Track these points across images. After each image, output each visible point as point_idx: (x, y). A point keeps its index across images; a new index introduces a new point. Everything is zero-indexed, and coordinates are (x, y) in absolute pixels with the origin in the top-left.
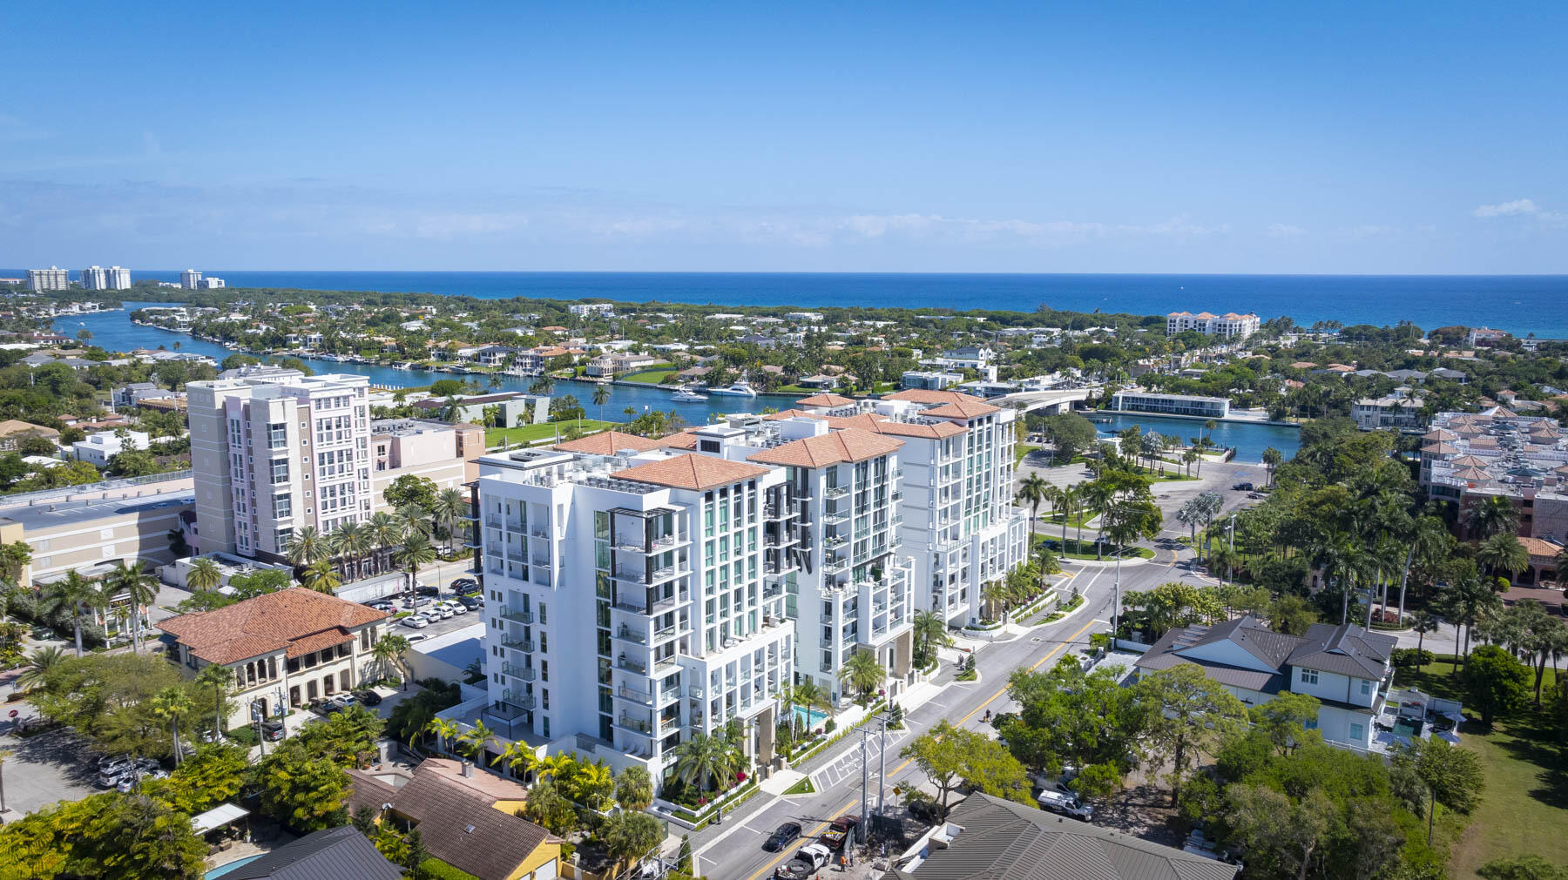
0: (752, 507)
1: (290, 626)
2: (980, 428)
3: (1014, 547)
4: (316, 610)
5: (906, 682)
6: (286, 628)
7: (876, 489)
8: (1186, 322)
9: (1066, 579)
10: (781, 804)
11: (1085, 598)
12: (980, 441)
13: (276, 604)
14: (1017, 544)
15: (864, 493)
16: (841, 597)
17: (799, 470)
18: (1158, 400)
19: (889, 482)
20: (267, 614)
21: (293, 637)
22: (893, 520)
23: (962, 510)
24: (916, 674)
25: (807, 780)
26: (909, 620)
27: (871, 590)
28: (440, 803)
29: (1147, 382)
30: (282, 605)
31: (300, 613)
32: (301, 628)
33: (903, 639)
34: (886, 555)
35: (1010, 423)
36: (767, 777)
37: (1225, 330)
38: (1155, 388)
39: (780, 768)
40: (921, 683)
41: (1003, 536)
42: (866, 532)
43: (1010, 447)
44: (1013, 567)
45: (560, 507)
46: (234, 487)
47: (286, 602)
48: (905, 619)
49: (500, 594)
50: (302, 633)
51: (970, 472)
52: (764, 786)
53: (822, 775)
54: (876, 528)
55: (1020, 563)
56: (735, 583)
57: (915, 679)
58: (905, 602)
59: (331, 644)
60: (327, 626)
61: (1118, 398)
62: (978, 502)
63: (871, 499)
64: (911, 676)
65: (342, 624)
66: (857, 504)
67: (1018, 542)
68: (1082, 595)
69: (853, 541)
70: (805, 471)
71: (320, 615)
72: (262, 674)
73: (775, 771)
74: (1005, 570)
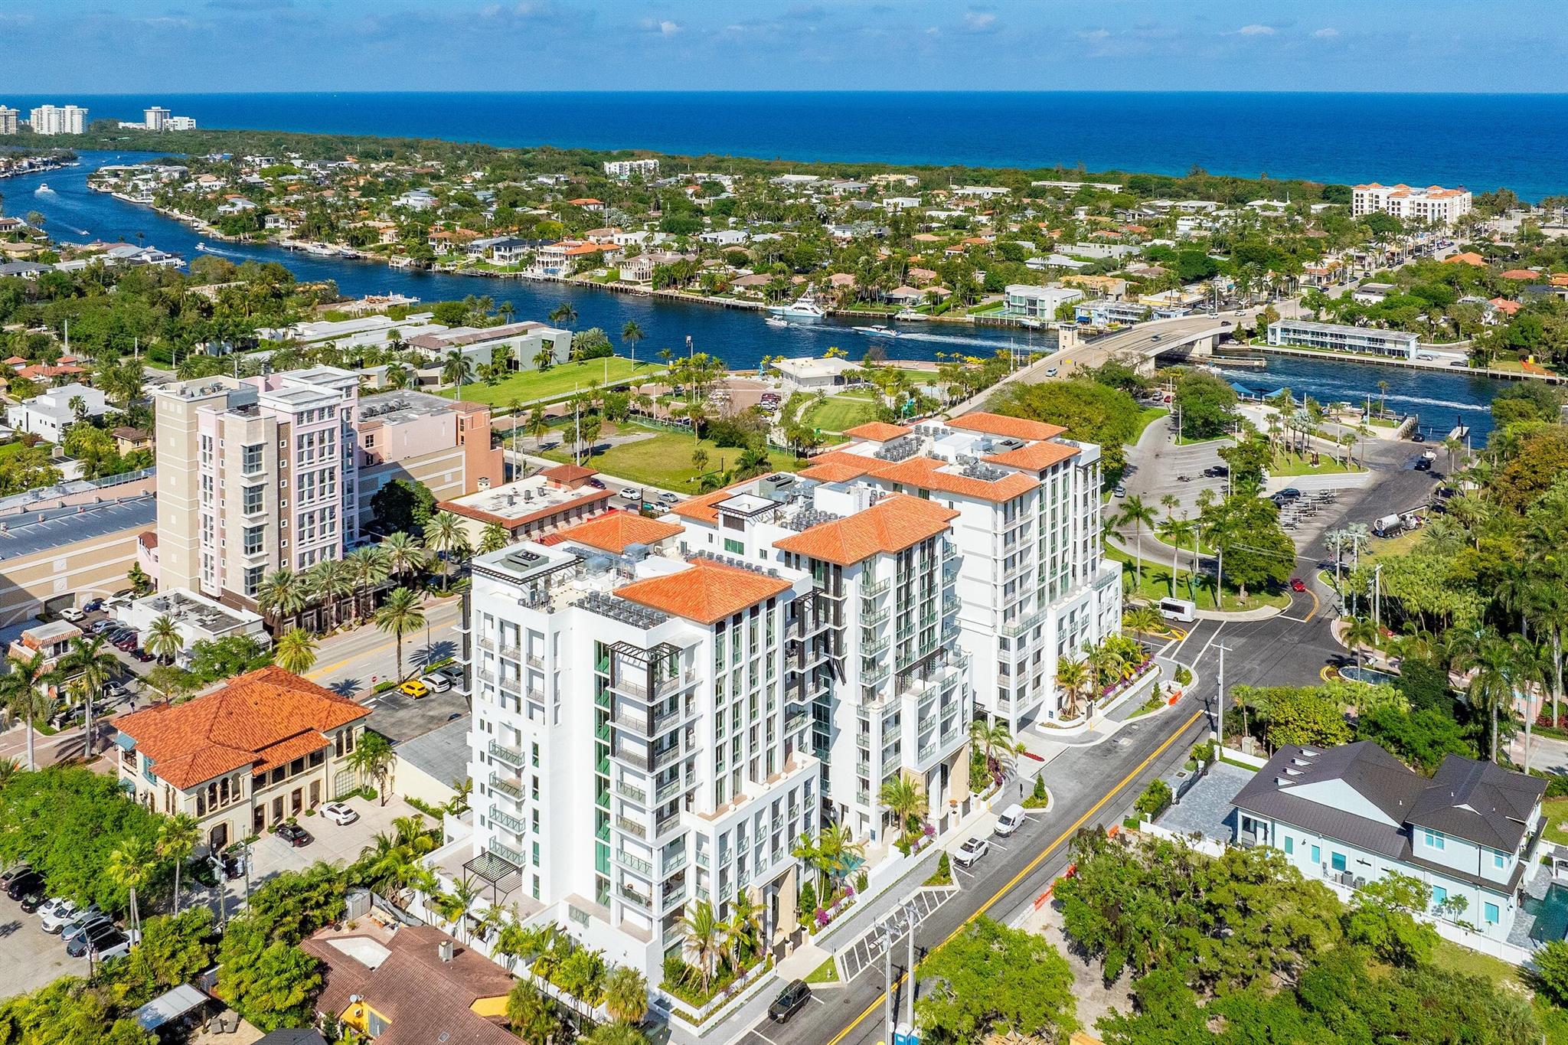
0: (770, 629)
1: (258, 731)
2: (1056, 476)
3: (1101, 617)
4: (288, 708)
6: (253, 733)
8: (1377, 197)
9: (1174, 641)
12: (1055, 493)
13: (244, 702)
14: (1105, 611)
15: (908, 585)
16: (879, 715)
17: (831, 566)
19: (939, 566)
20: (233, 716)
21: (261, 745)
22: (944, 609)
23: (1035, 579)
24: (972, 801)
25: (831, 960)
27: (916, 704)
28: (413, 998)
30: (250, 702)
31: (269, 713)
32: (269, 733)
33: (956, 756)
34: (936, 653)
35: (1094, 464)
39: (801, 944)
40: (980, 812)
41: (1085, 606)
42: (911, 630)
45: (557, 635)
46: (201, 512)
47: (256, 697)
48: (959, 731)
49: (482, 727)
50: (271, 741)
51: (1043, 531)
53: (850, 954)
54: (923, 623)
57: (972, 807)
58: (959, 711)
59: (303, 753)
60: (299, 730)
61: (1275, 330)
62: (1054, 564)
63: (917, 589)
64: (967, 804)
65: (316, 725)
66: (899, 599)
67: (1106, 609)
68: (1191, 666)
69: (896, 643)
70: (837, 568)
71: (291, 714)
72: (224, 794)
73: (794, 948)
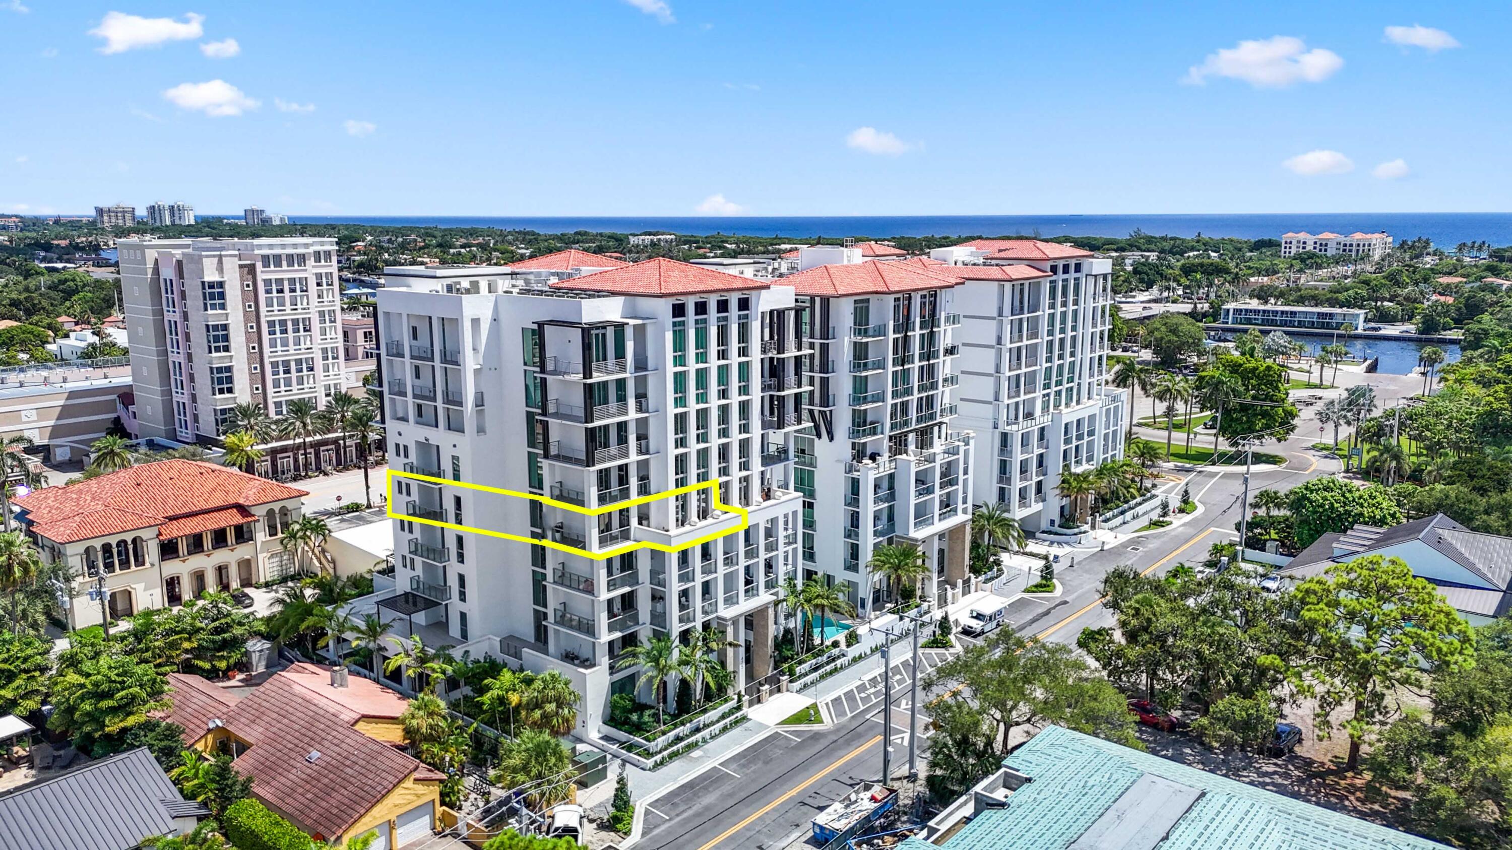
0: (744, 336)
1: (171, 502)
2: (1066, 276)
3: (1106, 435)
4: (211, 483)
5: (959, 590)
6: (164, 502)
7: (922, 336)
8: (1304, 243)
9: (1172, 483)
10: (776, 736)
11: (1197, 504)
12: (1065, 294)
13: (158, 475)
14: (1111, 431)
15: (906, 339)
16: (869, 473)
17: (818, 300)
18: (1277, 312)
19: (942, 329)
20: (143, 486)
21: (171, 513)
22: (945, 380)
23: (1040, 381)
24: (973, 580)
25: (815, 706)
26: (965, 511)
27: (913, 465)
28: (285, 721)
29: (1262, 294)
31: (187, 487)
32: (185, 504)
33: (955, 533)
34: (935, 425)
35: (1105, 277)
36: (759, 701)
37: (1351, 251)
38: (1272, 301)
39: (779, 690)
40: (980, 594)
41: (1092, 418)
42: (908, 392)
43: (1104, 307)
44: (1105, 459)
45: (476, 322)
46: (170, 360)
47: (173, 473)
48: (960, 511)
49: (406, 447)
50: (185, 510)
51: (1051, 333)
52: (754, 713)
53: (837, 701)
54: (922, 389)
55: (1113, 456)
56: (719, 437)
57: (973, 588)
58: (960, 487)
59: (226, 526)
60: (220, 503)
61: (1228, 310)
62: (1060, 373)
63: (916, 348)
64: (967, 582)
65: (241, 501)
66: (896, 351)
67: (1112, 429)
68: (1195, 499)
69: (890, 401)
70: (826, 301)
71: (214, 490)
72: (124, 559)
73: (771, 693)
74: (1094, 462)
